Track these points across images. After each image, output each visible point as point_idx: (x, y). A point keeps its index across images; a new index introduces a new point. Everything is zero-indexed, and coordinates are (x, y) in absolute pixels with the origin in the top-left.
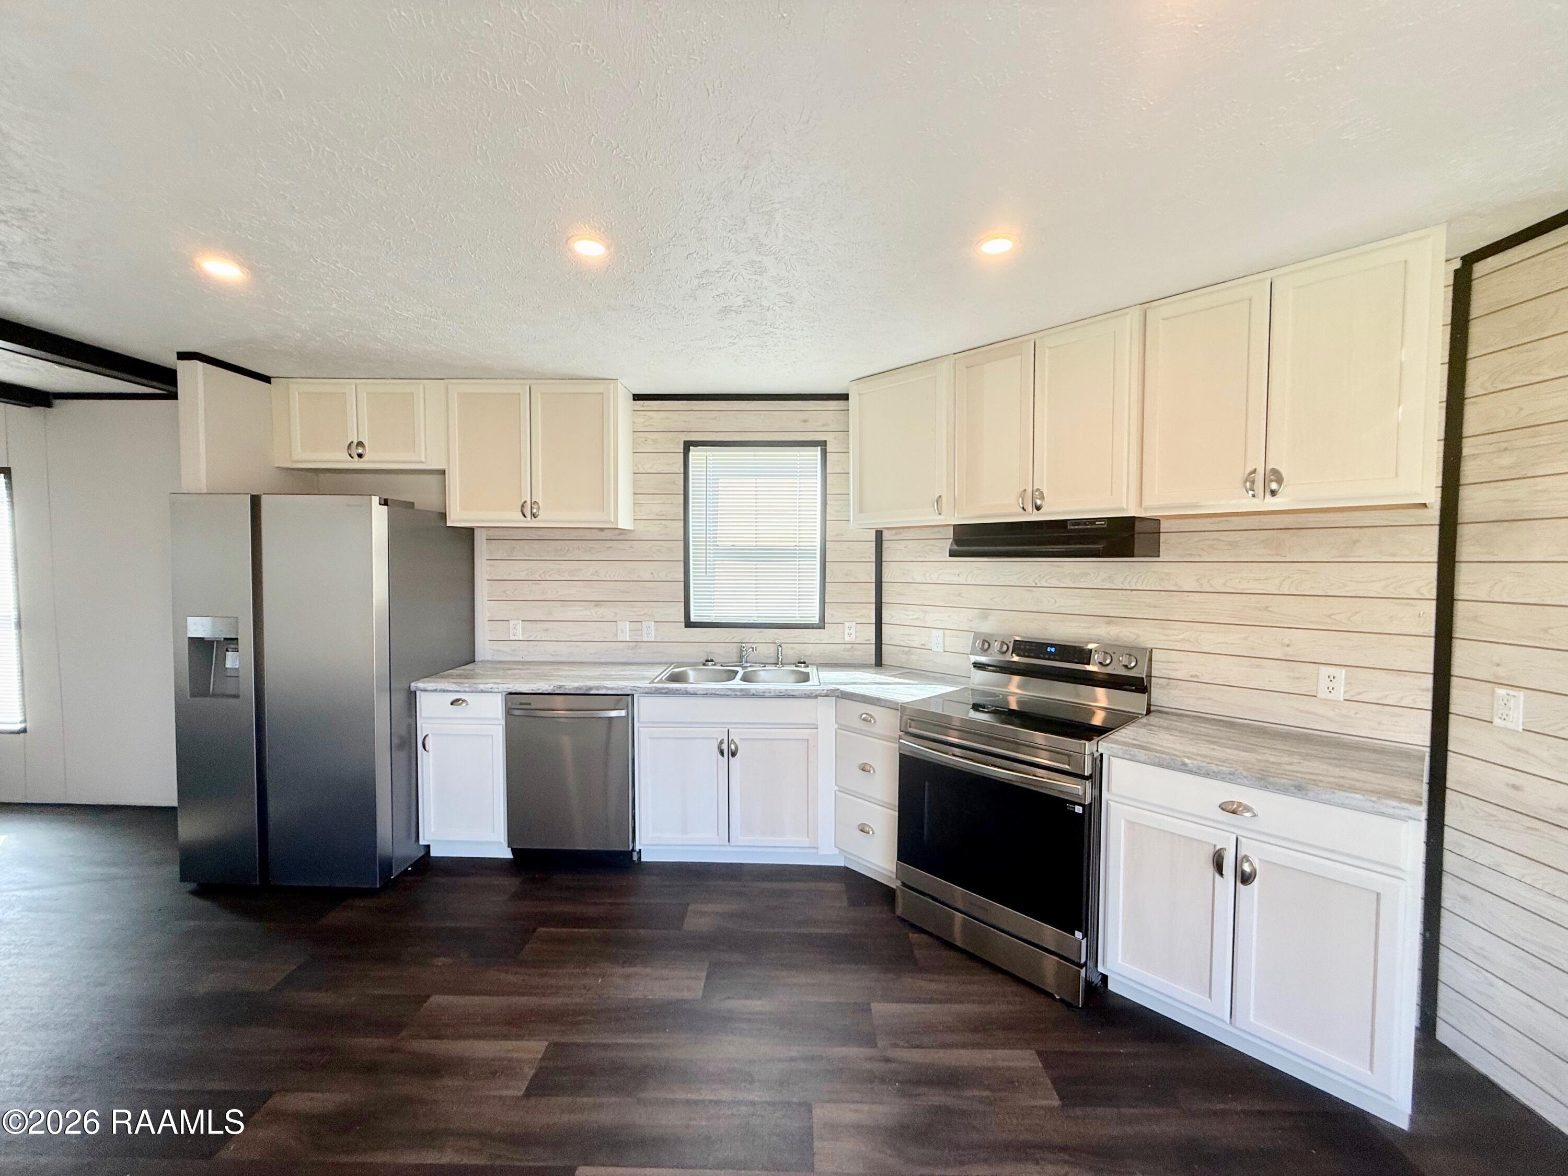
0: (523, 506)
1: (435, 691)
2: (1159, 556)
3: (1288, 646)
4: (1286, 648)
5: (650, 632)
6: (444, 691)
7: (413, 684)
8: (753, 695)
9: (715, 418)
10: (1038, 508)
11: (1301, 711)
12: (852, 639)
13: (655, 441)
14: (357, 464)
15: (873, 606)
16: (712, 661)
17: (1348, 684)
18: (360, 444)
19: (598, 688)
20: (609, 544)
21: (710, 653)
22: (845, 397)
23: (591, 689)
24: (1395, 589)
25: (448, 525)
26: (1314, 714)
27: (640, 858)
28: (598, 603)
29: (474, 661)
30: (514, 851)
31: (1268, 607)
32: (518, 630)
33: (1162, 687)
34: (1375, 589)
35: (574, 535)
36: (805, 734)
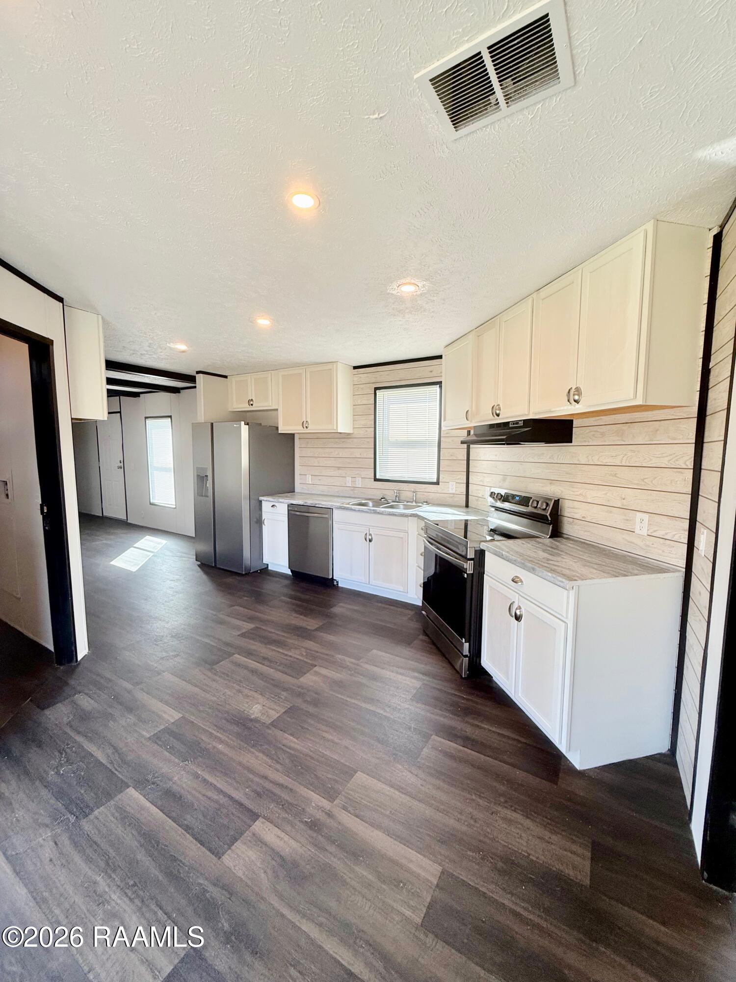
0: (303, 423)
1: (266, 501)
2: (571, 442)
3: (624, 499)
4: (623, 501)
5: (359, 483)
6: (269, 501)
7: (260, 498)
8: (378, 513)
9: (388, 375)
10: (498, 415)
11: (628, 542)
12: (454, 492)
13: (362, 388)
14: (251, 408)
15: (465, 473)
16: (384, 498)
17: (649, 525)
18: (252, 400)
19: (319, 504)
20: (343, 440)
21: (385, 495)
22: (440, 357)
23: (316, 504)
24: (674, 462)
25: (279, 432)
26: (633, 543)
27: (338, 584)
28: (339, 468)
29: (294, 492)
30: (292, 571)
31: (616, 474)
32: (309, 479)
33: (571, 524)
34: (664, 462)
35: (330, 436)
36: (402, 535)
